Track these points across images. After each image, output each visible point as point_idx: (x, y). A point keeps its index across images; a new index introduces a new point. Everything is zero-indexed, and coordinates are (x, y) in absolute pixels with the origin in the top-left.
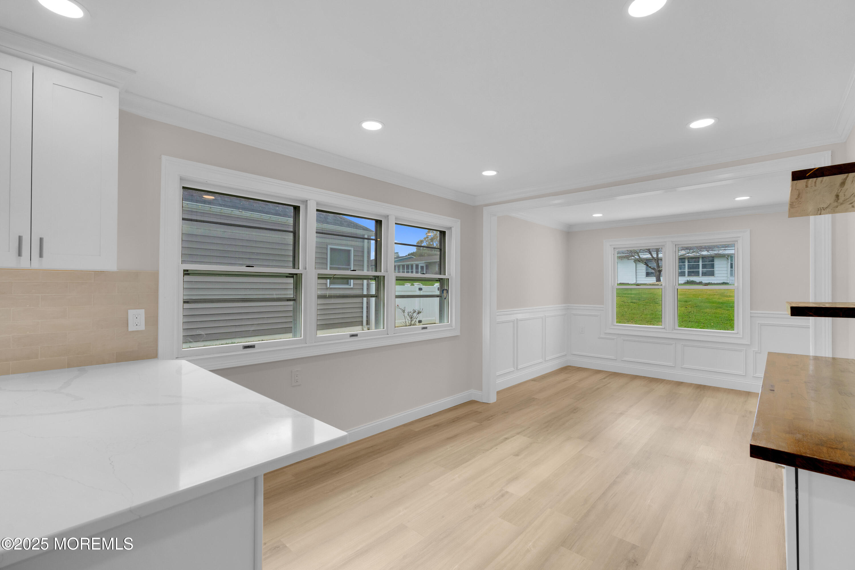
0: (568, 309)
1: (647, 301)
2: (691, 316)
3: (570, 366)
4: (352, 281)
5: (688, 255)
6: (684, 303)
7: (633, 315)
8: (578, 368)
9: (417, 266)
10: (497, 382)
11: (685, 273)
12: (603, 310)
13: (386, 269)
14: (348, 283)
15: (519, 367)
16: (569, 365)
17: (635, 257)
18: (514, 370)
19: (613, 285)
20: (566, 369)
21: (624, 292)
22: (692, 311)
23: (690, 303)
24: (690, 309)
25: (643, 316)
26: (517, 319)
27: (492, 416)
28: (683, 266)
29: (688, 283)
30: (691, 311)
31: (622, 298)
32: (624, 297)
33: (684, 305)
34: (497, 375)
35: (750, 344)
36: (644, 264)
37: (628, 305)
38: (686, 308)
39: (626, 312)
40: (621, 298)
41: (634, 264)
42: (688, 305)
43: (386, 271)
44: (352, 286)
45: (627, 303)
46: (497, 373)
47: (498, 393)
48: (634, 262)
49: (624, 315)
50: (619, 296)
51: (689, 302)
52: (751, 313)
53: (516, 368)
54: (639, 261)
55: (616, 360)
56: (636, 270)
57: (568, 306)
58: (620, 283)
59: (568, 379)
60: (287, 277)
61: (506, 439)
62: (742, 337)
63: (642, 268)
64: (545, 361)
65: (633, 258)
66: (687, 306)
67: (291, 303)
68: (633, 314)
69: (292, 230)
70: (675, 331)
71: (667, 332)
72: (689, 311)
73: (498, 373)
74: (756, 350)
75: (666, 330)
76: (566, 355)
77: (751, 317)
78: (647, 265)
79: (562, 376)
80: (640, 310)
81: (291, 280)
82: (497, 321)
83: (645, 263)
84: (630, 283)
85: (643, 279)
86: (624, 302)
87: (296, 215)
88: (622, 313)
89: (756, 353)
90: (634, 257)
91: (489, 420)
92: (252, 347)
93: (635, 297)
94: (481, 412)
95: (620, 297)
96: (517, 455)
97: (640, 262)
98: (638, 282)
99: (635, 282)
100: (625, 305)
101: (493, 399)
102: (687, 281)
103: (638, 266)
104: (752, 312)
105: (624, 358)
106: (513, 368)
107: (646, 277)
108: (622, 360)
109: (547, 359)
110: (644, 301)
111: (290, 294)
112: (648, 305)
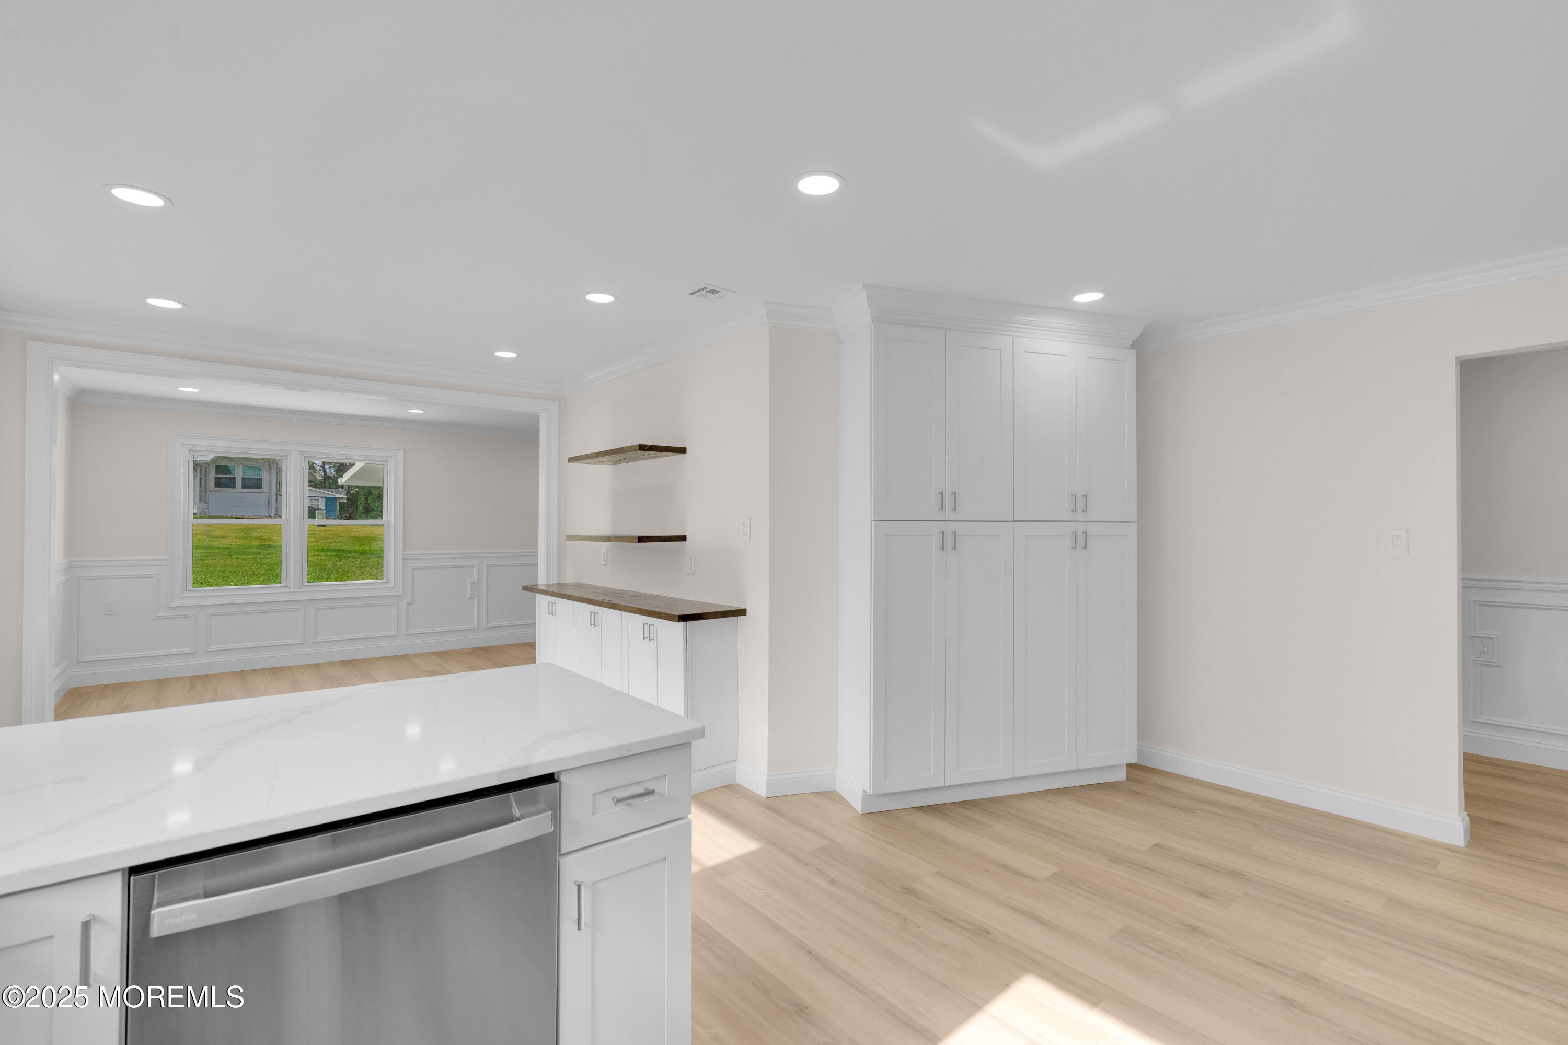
0: (72, 568)
12: (166, 565)
16: (74, 686)
19: (187, 517)
35: (402, 594)
52: (403, 555)
55: (195, 653)
57: (73, 562)
62: (392, 586)
70: (303, 589)
71: (292, 591)
74: (409, 601)
75: (290, 589)
76: (68, 666)
77: (404, 559)
89: (408, 604)
104: (405, 553)
105: (212, 647)
108: (208, 650)
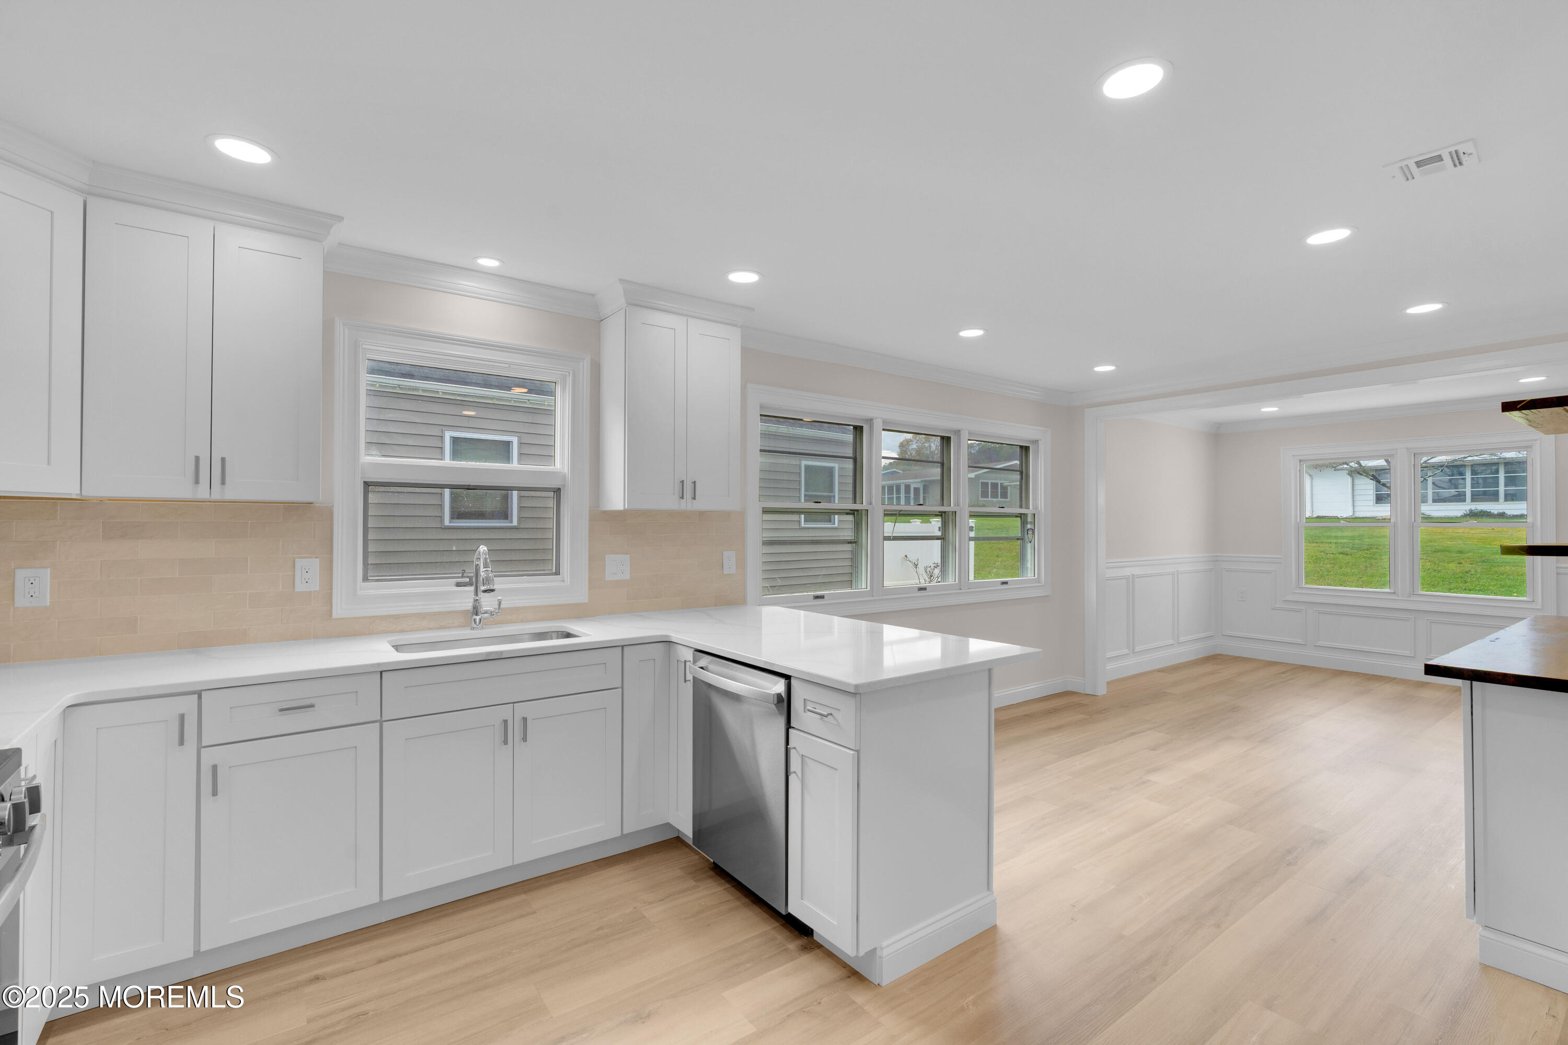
0: (1217, 561)
1: (1375, 550)
2: (1469, 580)
3: (1220, 655)
4: (836, 516)
5: (1470, 458)
6: (1456, 555)
7: (1342, 576)
8: (1236, 658)
9: (908, 487)
10: (1107, 668)
11: (1465, 495)
12: (1281, 563)
13: (958, 502)
14: (830, 521)
15: (1137, 649)
16: (1218, 652)
17: (1351, 464)
18: (1129, 652)
19: (1299, 521)
20: (1214, 659)
21: (1325, 534)
22: (1473, 570)
23: (1470, 554)
24: (1467, 566)
25: (1364, 578)
26: (1133, 575)
27: (1105, 710)
28: (1461, 481)
29: (1473, 515)
30: (1470, 571)
31: (1321, 545)
32: (1325, 543)
33: (1457, 558)
34: (1107, 657)
36: (1371, 479)
37: (1334, 559)
38: (1461, 563)
39: (1329, 572)
40: (1317, 545)
41: (1349, 479)
42: (1463, 559)
43: (957, 504)
44: (836, 525)
45: (1331, 555)
46: (1107, 654)
47: (1108, 683)
48: (1349, 474)
49: (1324, 577)
50: (1315, 541)
51: (1468, 552)
52: (1557, 568)
53: (1131, 650)
54: (1359, 473)
55: (1304, 645)
56: (1353, 490)
57: (1217, 556)
58: (1318, 517)
59: (1219, 671)
60: (847, 514)
61: (1133, 734)
62: (1540, 608)
63: (1367, 487)
64: (1178, 643)
65: (1345, 466)
66: (1462, 561)
67: (848, 547)
68: (1344, 575)
69: (851, 455)
70: (1414, 598)
71: (1398, 598)
72: (1467, 569)
73: (1110, 654)
75: (1396, 596)
76: (1213, 636)
77: (1557, 574)
78: (1378, 481)
79: (1209, 668)
80: (1359, 567)
81: (850, 518)
82: (1107, 576)
83: (1373, 476)
84: (1339, 516)
85: (1368, 508)
86: (1324, 553)
87: (856, 437)
88: (1321, 573)
90: (1348, 465)
91: (1102, 713)
92: (822, 597)
93: (1349, 542)
94: (1087, 705)
95: (1317, 543)
96: (1154, 749)
97: (1361, 475)
98: (1358, 514)
99: (1351, 514)
100: (1328, 559)
101: (1102, 691)
102: (1471, 511)
103: (1357, 482)
104: (1559, 565)
105: (1320, 643)
106: (1127, 650)
107: (1376, 503)
108: (1317, 644)
109: (1182, 639)
110: (1367, 550)
111: (849, 534)
112: (1376, 559)
